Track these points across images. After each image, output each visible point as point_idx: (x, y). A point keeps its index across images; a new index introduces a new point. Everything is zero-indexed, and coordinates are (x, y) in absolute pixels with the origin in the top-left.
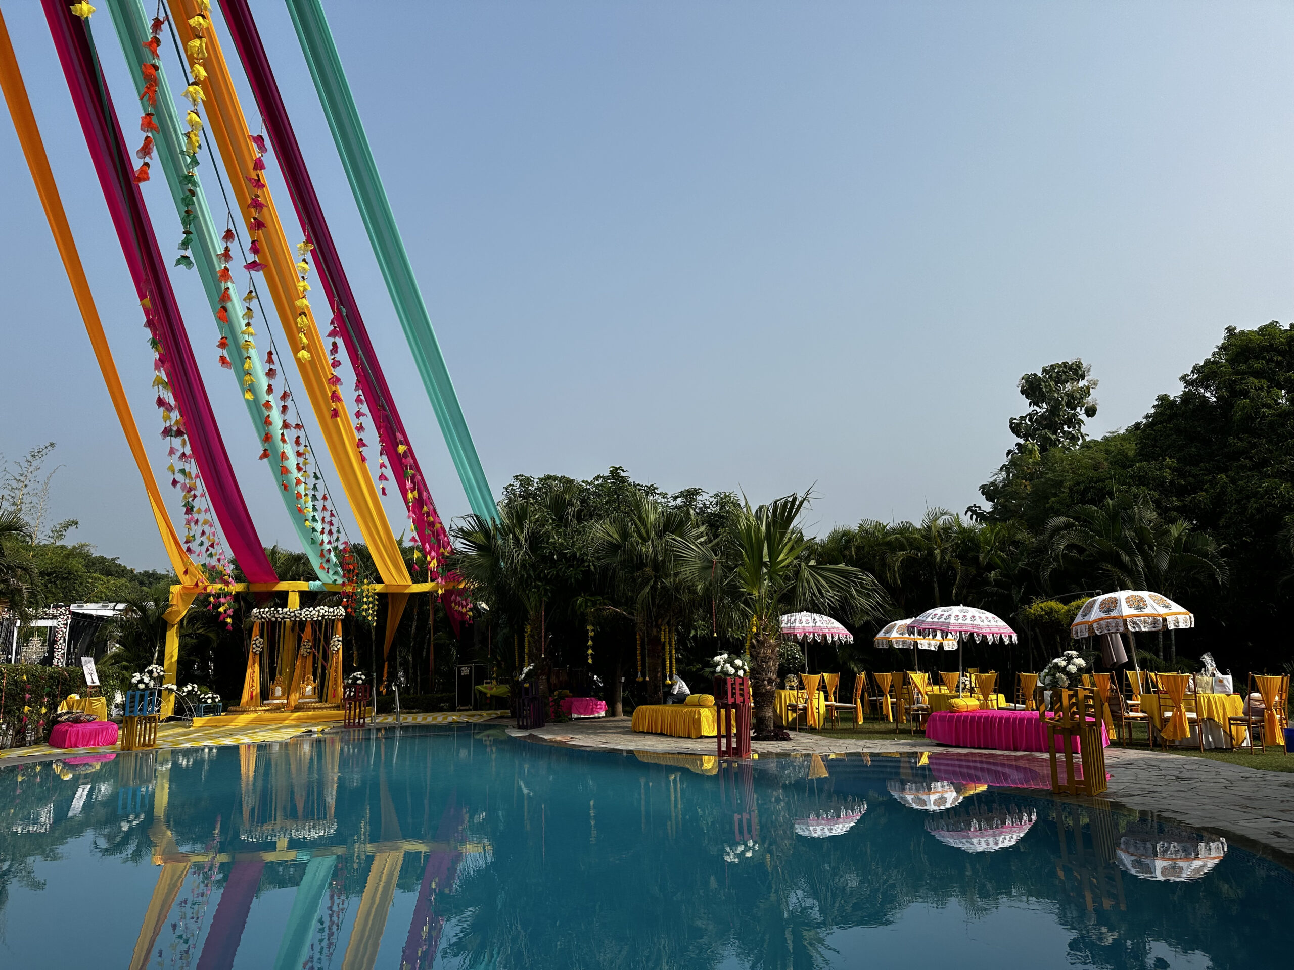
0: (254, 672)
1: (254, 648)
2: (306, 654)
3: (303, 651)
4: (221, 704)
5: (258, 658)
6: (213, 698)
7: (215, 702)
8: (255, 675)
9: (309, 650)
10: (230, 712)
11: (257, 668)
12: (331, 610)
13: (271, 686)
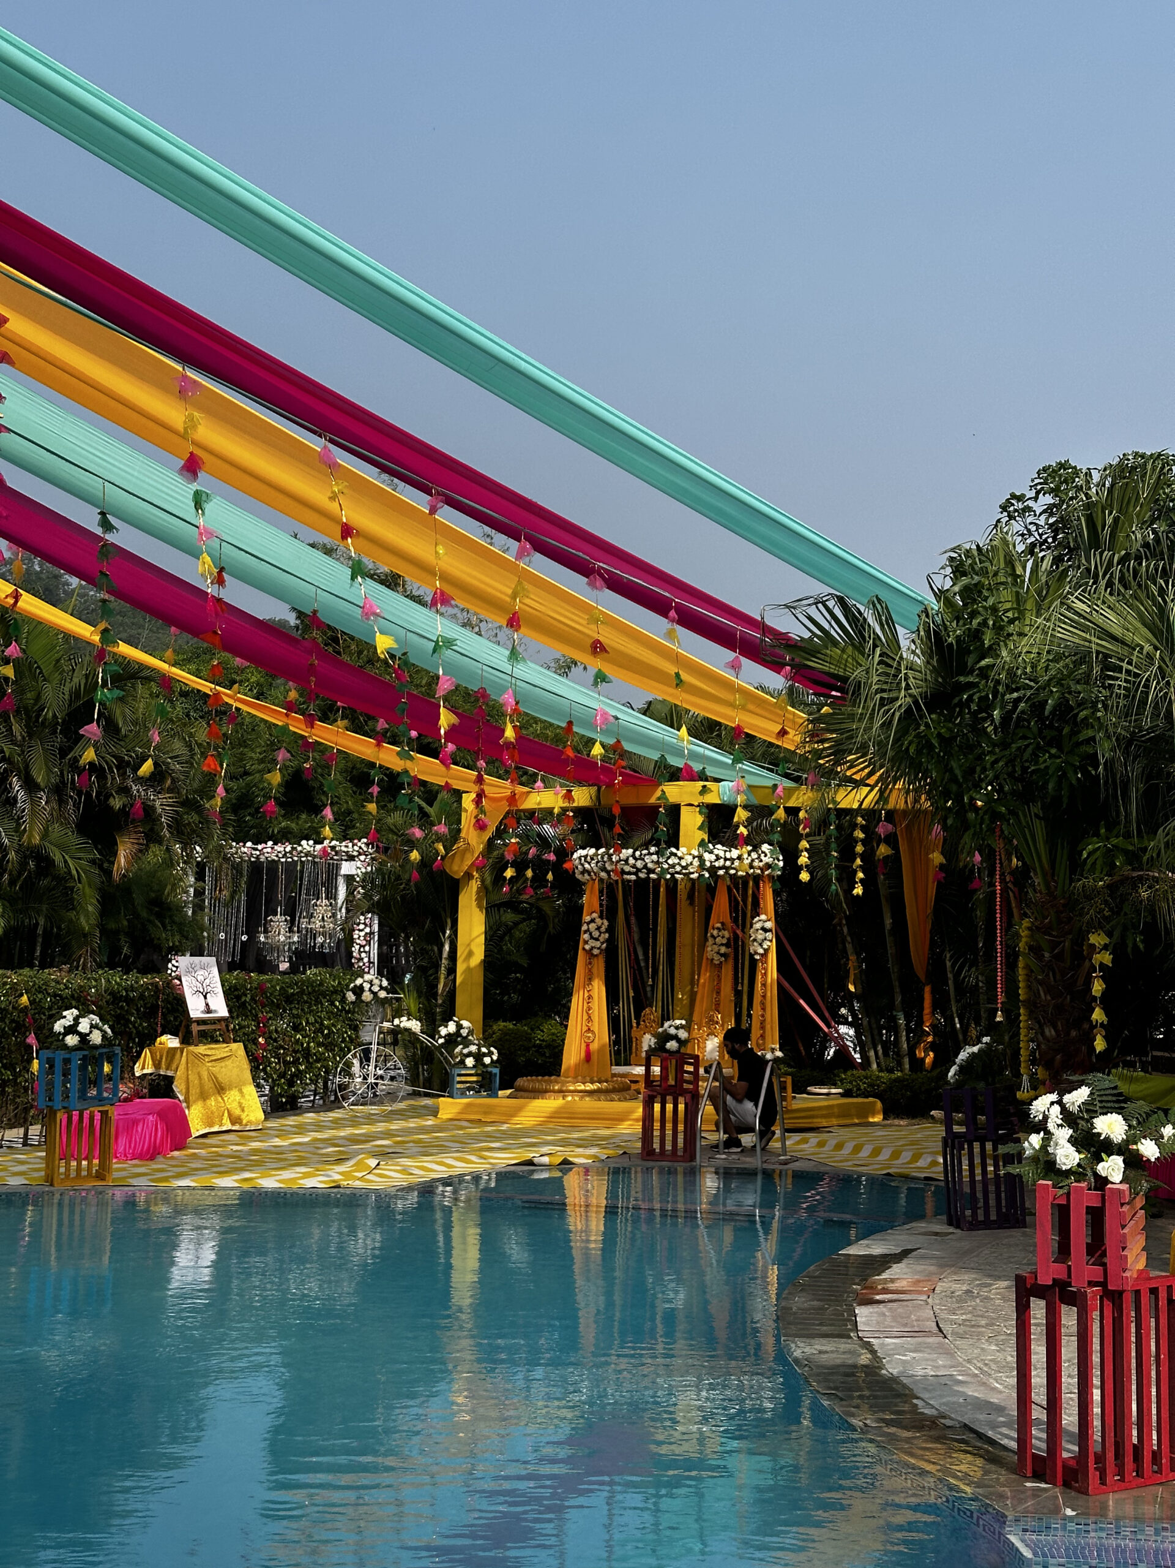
0: (590, 997)
1: (586, 942)
2: (716, 957)
3: (711, 950)
4: (496, 1071)
5: (600, 966)
6: (478, 1057)
7: (484, 1065)
8: (595, 1005)
9: (723, 950)
10: (520, 1089)
11: (599, 989)
12: (735, 853)
13: (634, 1033)
